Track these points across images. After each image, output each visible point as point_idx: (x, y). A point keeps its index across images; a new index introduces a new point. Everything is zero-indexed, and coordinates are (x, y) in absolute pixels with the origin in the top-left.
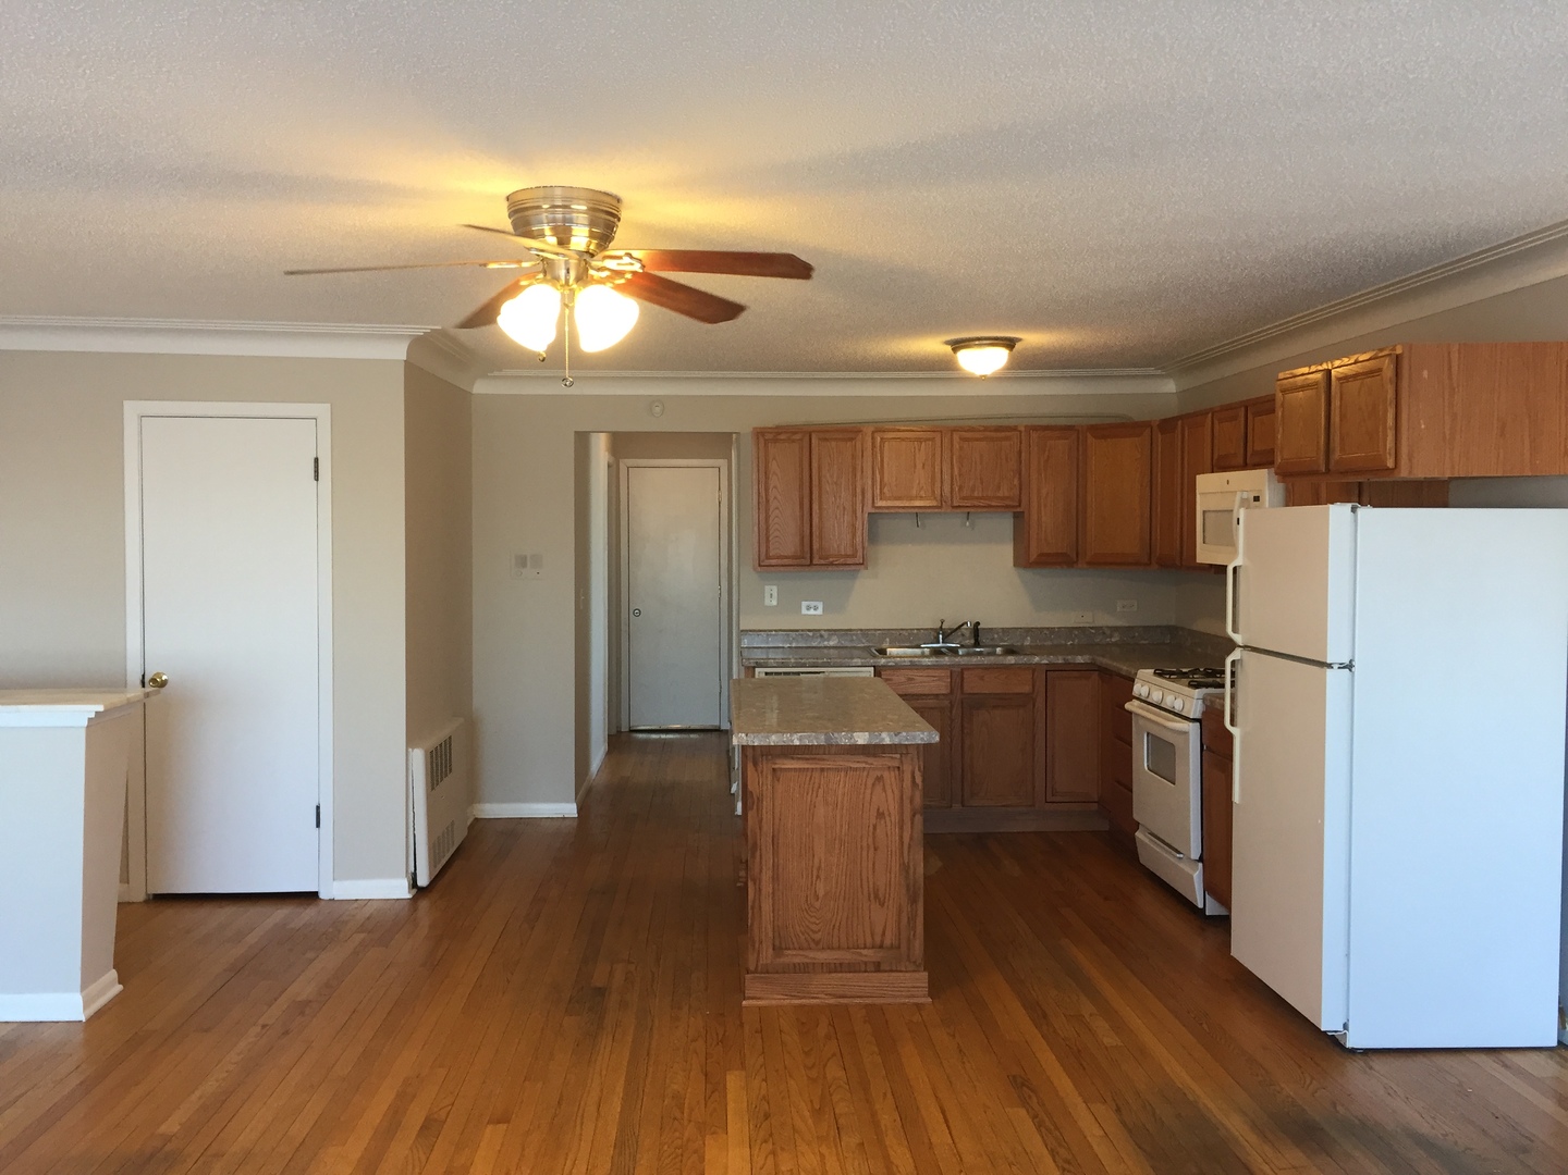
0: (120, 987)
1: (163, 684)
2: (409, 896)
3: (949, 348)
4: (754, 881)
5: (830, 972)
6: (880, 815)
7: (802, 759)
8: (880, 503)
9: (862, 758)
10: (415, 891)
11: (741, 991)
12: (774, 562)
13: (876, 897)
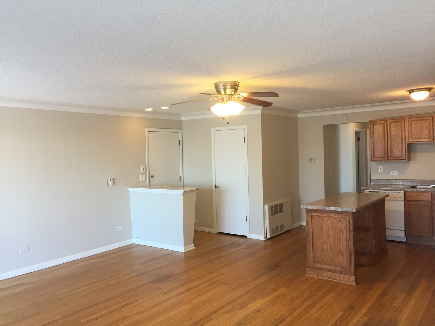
0: (195, 248)
1: (219, 187)
2: (264, 240)
3: (408, 93)
4: (308, 244)
5: (328, 271)
6: (341, 230)
7: (319, 213)
8: (411, 140)
9: (334, 214)
10: (267, 239)
11: (305, 273)
12: (376, 159)
13: (340, 253)
